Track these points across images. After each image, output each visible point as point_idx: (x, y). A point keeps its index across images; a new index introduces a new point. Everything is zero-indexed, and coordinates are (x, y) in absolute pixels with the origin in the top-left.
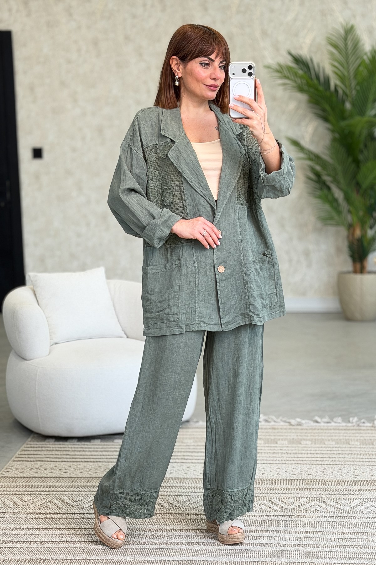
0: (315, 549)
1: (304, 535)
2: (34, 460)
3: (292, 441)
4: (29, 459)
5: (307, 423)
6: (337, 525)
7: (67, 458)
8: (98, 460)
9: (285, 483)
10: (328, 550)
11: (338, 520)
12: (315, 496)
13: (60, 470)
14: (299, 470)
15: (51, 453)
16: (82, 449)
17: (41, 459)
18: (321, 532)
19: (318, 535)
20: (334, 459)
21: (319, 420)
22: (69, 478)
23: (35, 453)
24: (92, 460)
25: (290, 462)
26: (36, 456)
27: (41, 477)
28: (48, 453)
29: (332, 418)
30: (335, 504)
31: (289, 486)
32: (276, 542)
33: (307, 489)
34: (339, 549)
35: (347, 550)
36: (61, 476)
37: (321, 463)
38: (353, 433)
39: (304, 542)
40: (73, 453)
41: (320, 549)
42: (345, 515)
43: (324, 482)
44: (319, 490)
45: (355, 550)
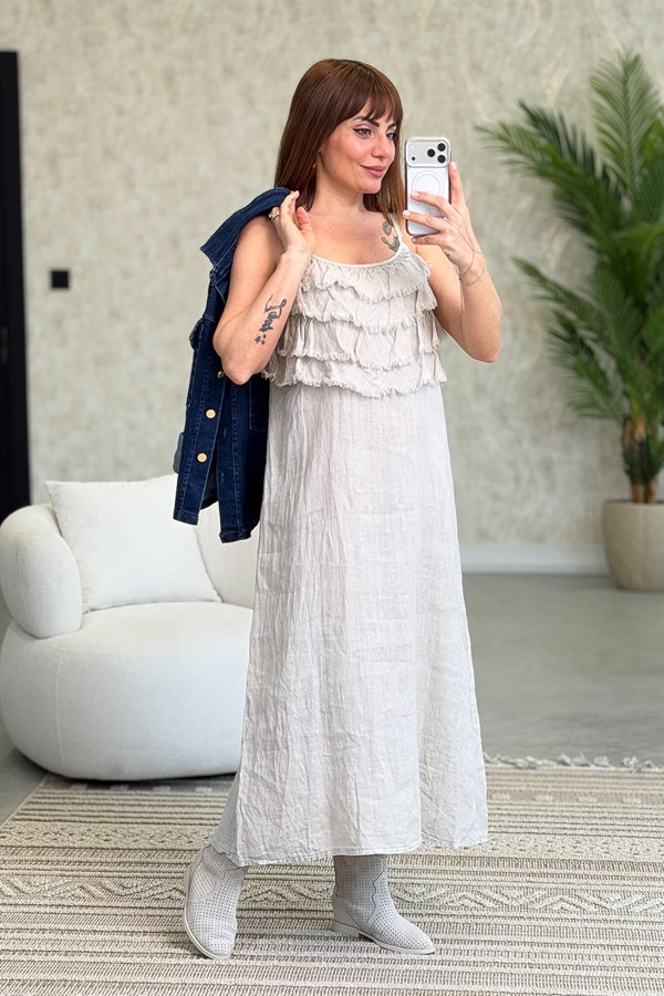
0: (561, 972)
1: (542, 949)
2: (51, 818)
3: (519, 796)
4: (41, 818)
5: (547, 766)
6: (600, 933)
7: (109, 817)
8: (166, 821)
9: (506, 863)
10: (583, 973)
11: (603, 925)
12: (561, 886)
13: (97, 836)
14: (532, 844)
15: (80, 808)
16: (137, 803)
17: (63, 818)
18: (571, 945)
19: (567, 950)
20: (595, 827)
21: (568, 760)
22: (113, 849)
23: (52, 807)
24: (155, 821)
25: (515, 830)
26: (53, 813)
27: (64, 848)
28: (75, 807)
29: (591, 758)
30: (596, 900)
31: (513, 870)
32: (490, 959)
33: (546, 875)
34: (604, 973)
35: (618, 974)
36: (99, 846)
37: (571, 832)
38: (629, 784)
39: (541, 961)
40: (120, 809)
41: (570, 972)
42: (614, 917)
43: (577, 864)
44: (569, 875)
45: (633, 974)
